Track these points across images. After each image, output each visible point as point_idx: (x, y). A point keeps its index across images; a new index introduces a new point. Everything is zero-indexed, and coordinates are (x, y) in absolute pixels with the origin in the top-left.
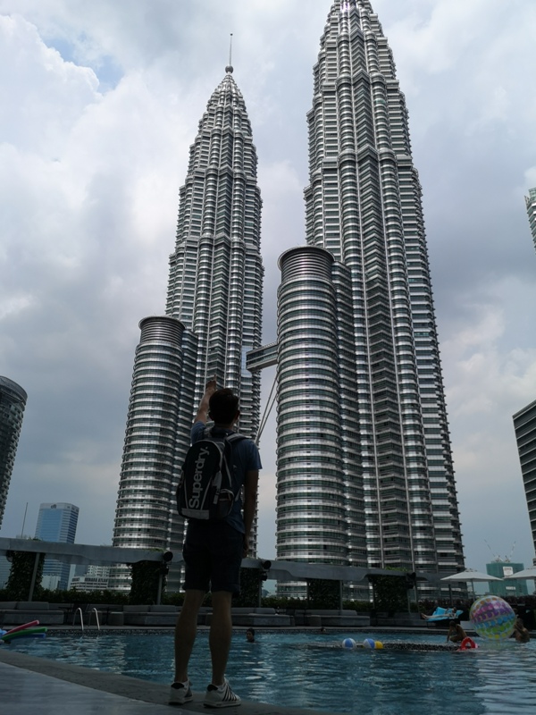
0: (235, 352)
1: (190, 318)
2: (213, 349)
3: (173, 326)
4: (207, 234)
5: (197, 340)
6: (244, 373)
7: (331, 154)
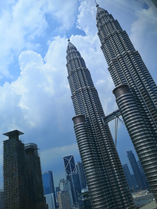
0: (100, 119)
1: (84, 113)
2: (94, 120)
3: (82, 117)
4: (80, 88)
5: (89, 119)
6: (104, 124)
7: (113, 57)
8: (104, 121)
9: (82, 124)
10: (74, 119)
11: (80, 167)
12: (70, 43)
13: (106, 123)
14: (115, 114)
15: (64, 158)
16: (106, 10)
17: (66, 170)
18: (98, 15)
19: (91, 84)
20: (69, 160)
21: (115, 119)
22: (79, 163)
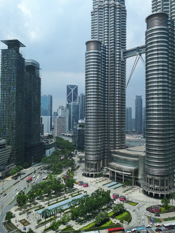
0: (119, 52)
1: (102, 39)
2: (111, 51)
3: (98, 44)
4: (106, 2)
5: (105, 48)
6: (122, 59)
8: (123, 56)
9: (96, 53)
10: (88, 43)
11: (83, 99)
13: (125, 58)
14: (138, 50)
15: (67, 86)
17: (67, 99)
20: (73, 90)
21: (137, 56)
22: (82, 95)
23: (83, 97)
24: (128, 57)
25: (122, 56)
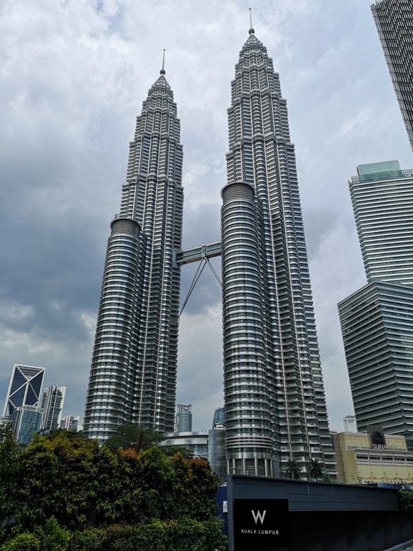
4: (152, 174)
6: (175, 265)
7: (247, 134)
8: (177, 260)
11: (53, 401)
12: (162, 78)
13: (179, 264)
15: (16, 369)
16: (265, 48)
17: (9, 402)
18: (247, 48)
19: (178, 178)
20: (29, 379)
21: (200, 261)
22: (54, 390)
23: (54, 394)
24: (184, 263)
25: (174, 259)
